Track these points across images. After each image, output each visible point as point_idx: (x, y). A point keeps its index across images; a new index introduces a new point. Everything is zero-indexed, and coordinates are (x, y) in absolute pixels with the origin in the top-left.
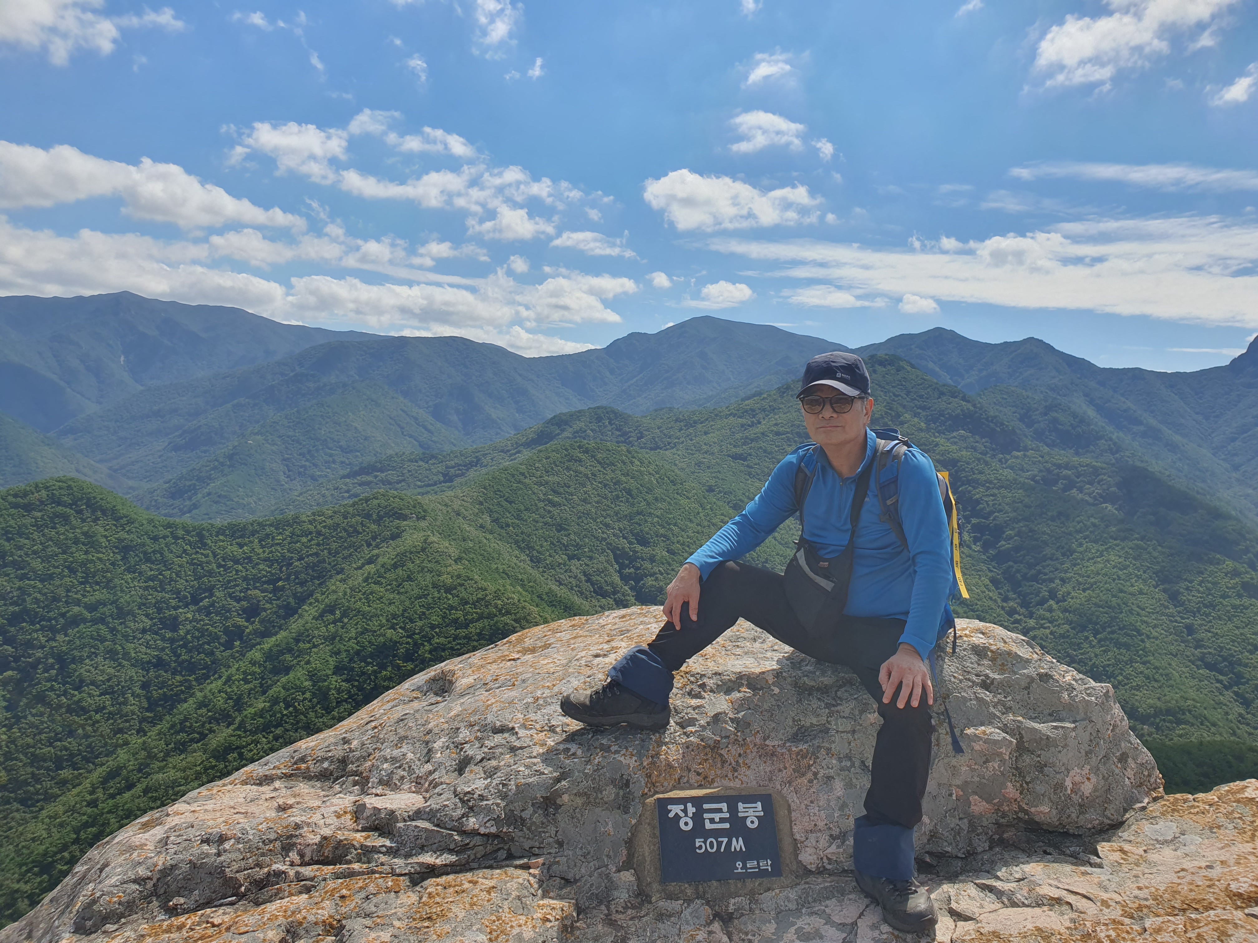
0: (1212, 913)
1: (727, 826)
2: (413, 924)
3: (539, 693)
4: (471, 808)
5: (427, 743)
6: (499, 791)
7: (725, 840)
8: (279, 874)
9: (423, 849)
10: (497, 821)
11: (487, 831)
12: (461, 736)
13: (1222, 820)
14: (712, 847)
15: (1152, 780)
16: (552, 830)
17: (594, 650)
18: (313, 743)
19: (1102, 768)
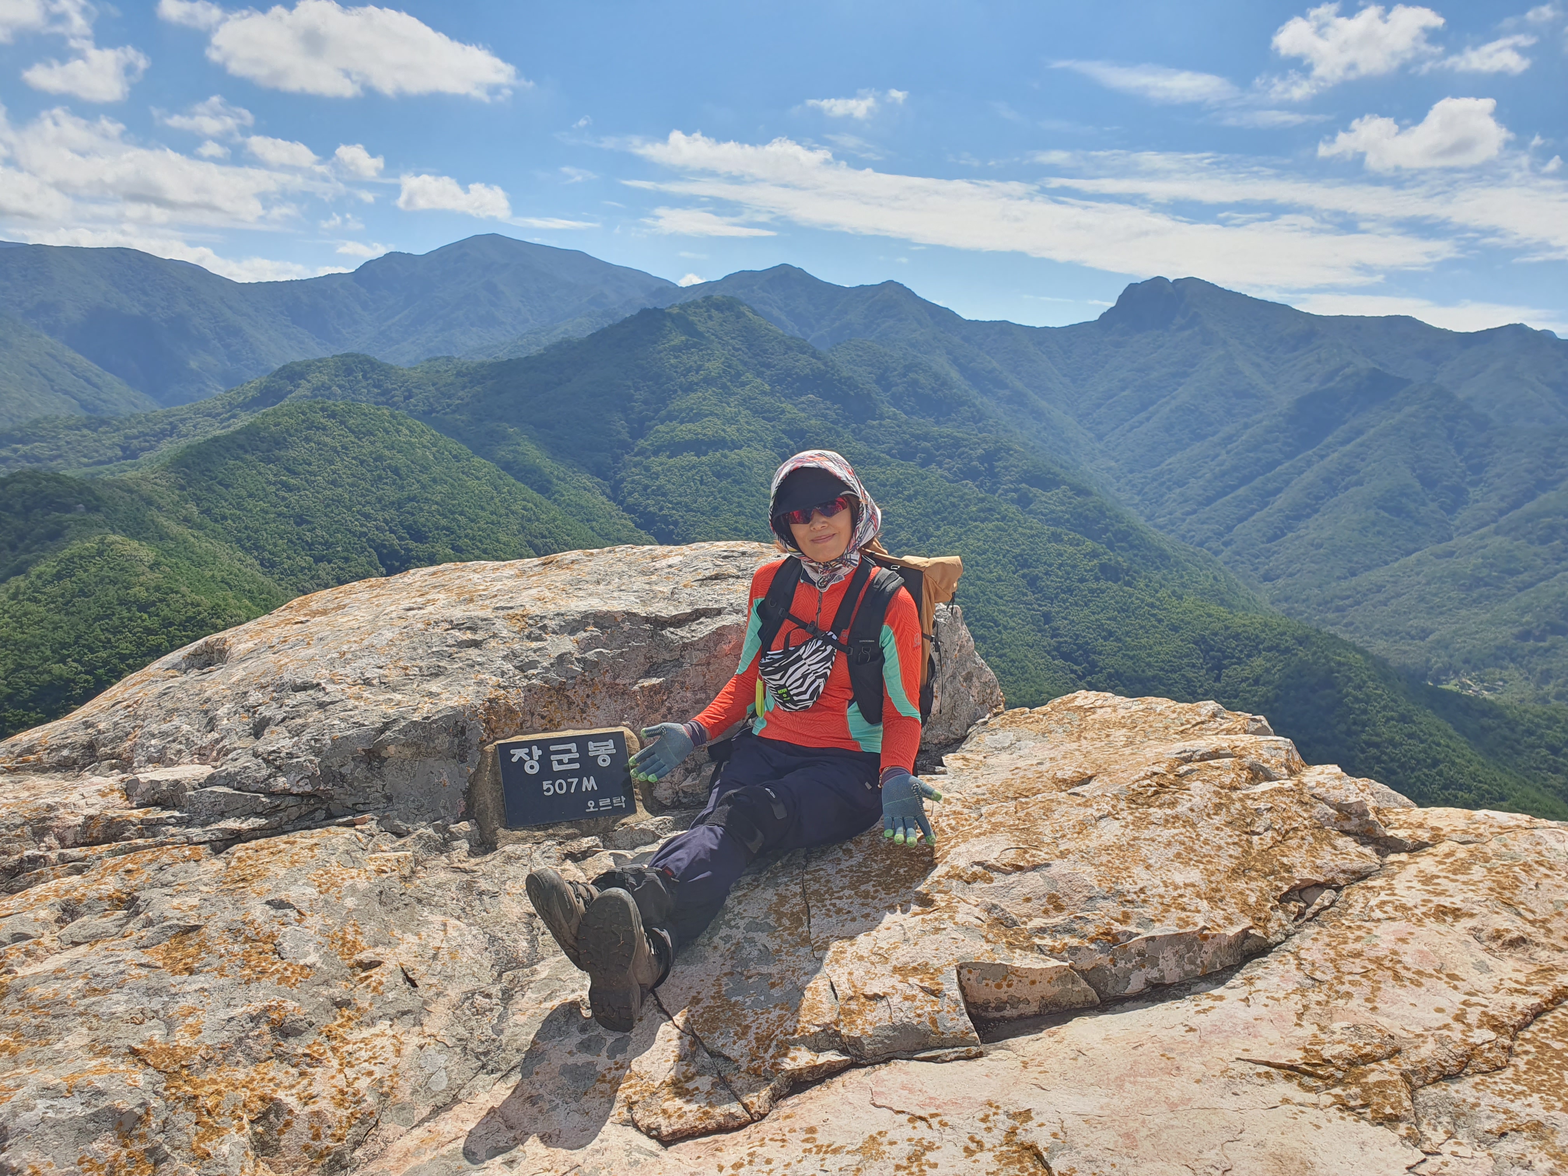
0: (1039, 796)
1: (577, 766)
2: (225, 887)
3: (345, 648)
4: (279, 768)
5: (206, 712)
6: (311, 747)
7: (575, 780)
8: (34, 861)
9: (223, 815)
10: (311, 778)
11: (301, 790)
12: (251, 698)
13: (1054, 726)
14: (561, 788)
15: (994, 698)
16: (378, 784)
17: (407, 604)
18: (40, 734)
19: (949, 687)
